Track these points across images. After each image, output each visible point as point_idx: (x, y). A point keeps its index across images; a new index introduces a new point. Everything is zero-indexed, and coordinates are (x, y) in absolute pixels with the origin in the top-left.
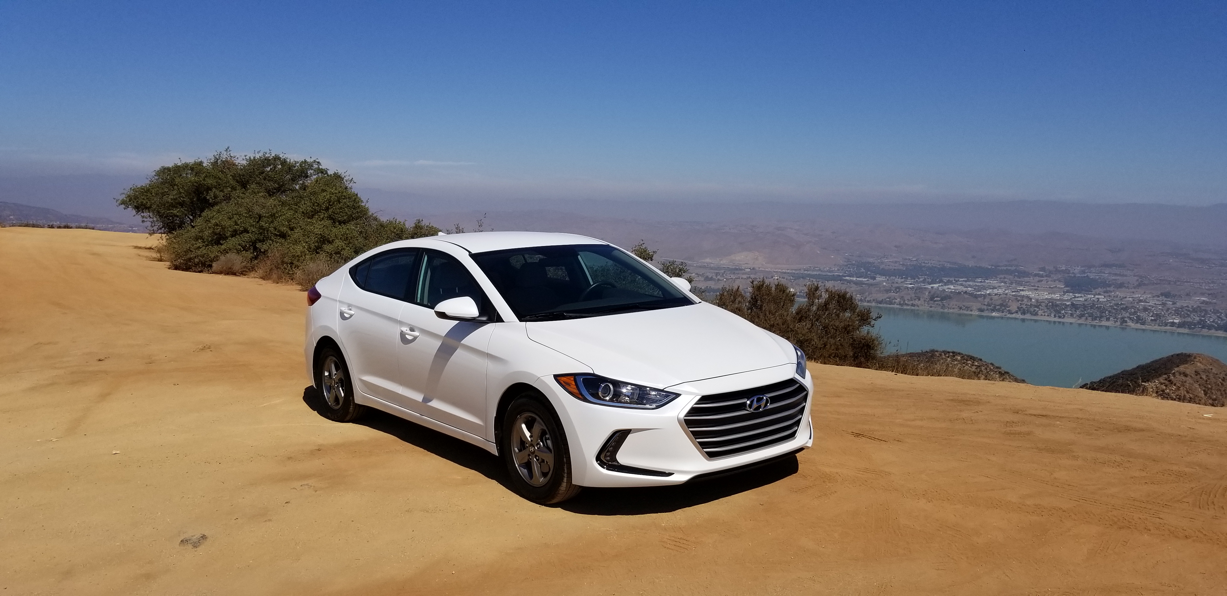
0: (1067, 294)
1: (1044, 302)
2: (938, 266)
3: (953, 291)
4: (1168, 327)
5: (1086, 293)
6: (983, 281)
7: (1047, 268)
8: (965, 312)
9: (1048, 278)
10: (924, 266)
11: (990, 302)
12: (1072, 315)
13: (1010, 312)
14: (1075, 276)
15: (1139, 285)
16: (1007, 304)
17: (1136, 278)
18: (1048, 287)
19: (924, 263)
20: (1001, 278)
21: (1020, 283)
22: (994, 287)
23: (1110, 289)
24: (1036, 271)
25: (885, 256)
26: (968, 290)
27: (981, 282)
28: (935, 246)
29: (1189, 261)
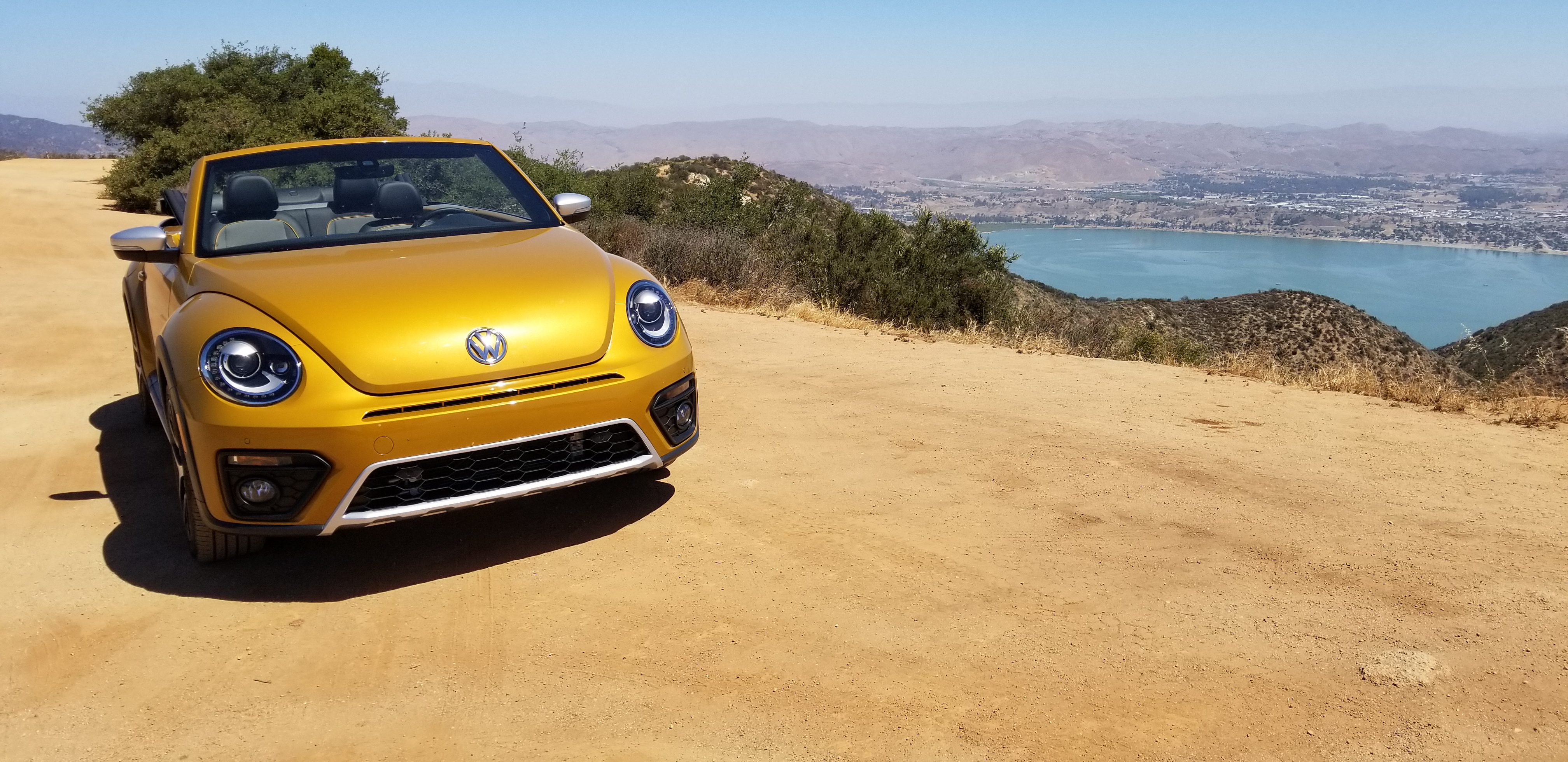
0: (1462, 211)
1: (1430, 223)
2: (1288, 178)
3: (1308, 210)
5: (1488, 209)
6: (1348, 196)
7: (1436, 177)
8: (1323, 238)
9: (1437, 190)
10: (1270, 179)
11: (1357, 223)
12: (1468, 239)
13: (1384, 237)
14: (1474, 187)
16: (1380, 227)
17: (1556, 188)
18: (1436, 202)
19: (1270, 174)
20: (1373, 192)
21: (1397, 198)
22: (1363, 205)
23: (1521, 203)
24: (1421, 181)
25: (1218, 167)
26: (1327, 209)
27: (1346, 197)
28: (1285, 150)
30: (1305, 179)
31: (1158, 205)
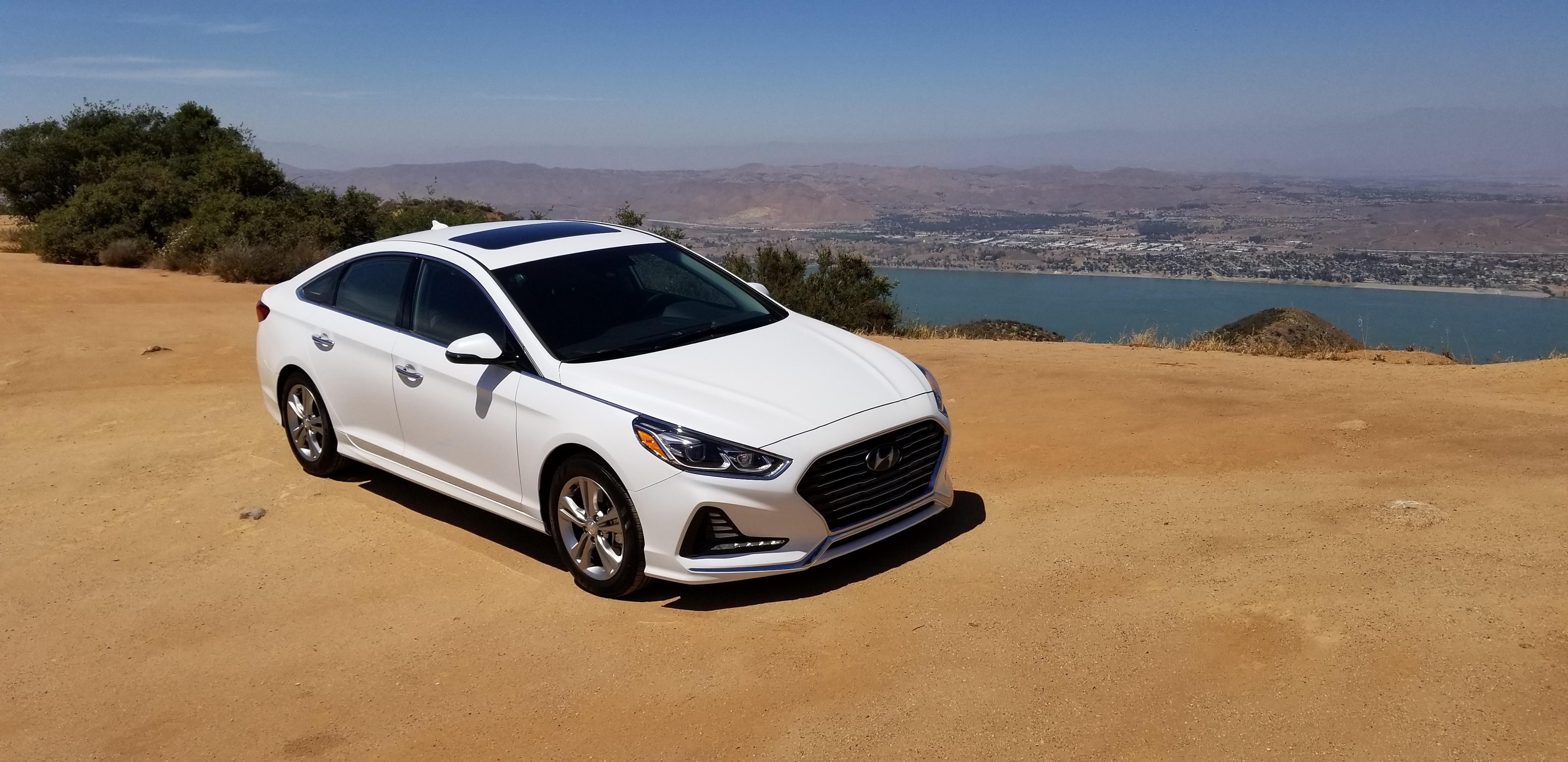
0: (1141, 244)
1: (1114, 255)
2: (989, 216)
3: (1007, 246)
4: (1259, 279)
5: (1163, 241)
6: (1042, 232)
7: (1118, 212)
8: (1022, 271)
9: (1120, 226)
10: (972, 218)
11: (1052, 257)
12: (1148, 268)
13: (1075, 269)
14: (1150, 221)
15: (1226, 228)
16: (1071, 260)
17: (1220, 221)
18: (1118, 236)
19: (972, 213)
20: (1064, 228)
21: (1085, 233)
23: (1191, 235)
24: (1105, 217)
25: (925, 207)
26: (1024, 245)
27: (1040, 233)
28: (985, 191)
29: (1281, 197)
30: (1002, 217)
31: (875, 243)
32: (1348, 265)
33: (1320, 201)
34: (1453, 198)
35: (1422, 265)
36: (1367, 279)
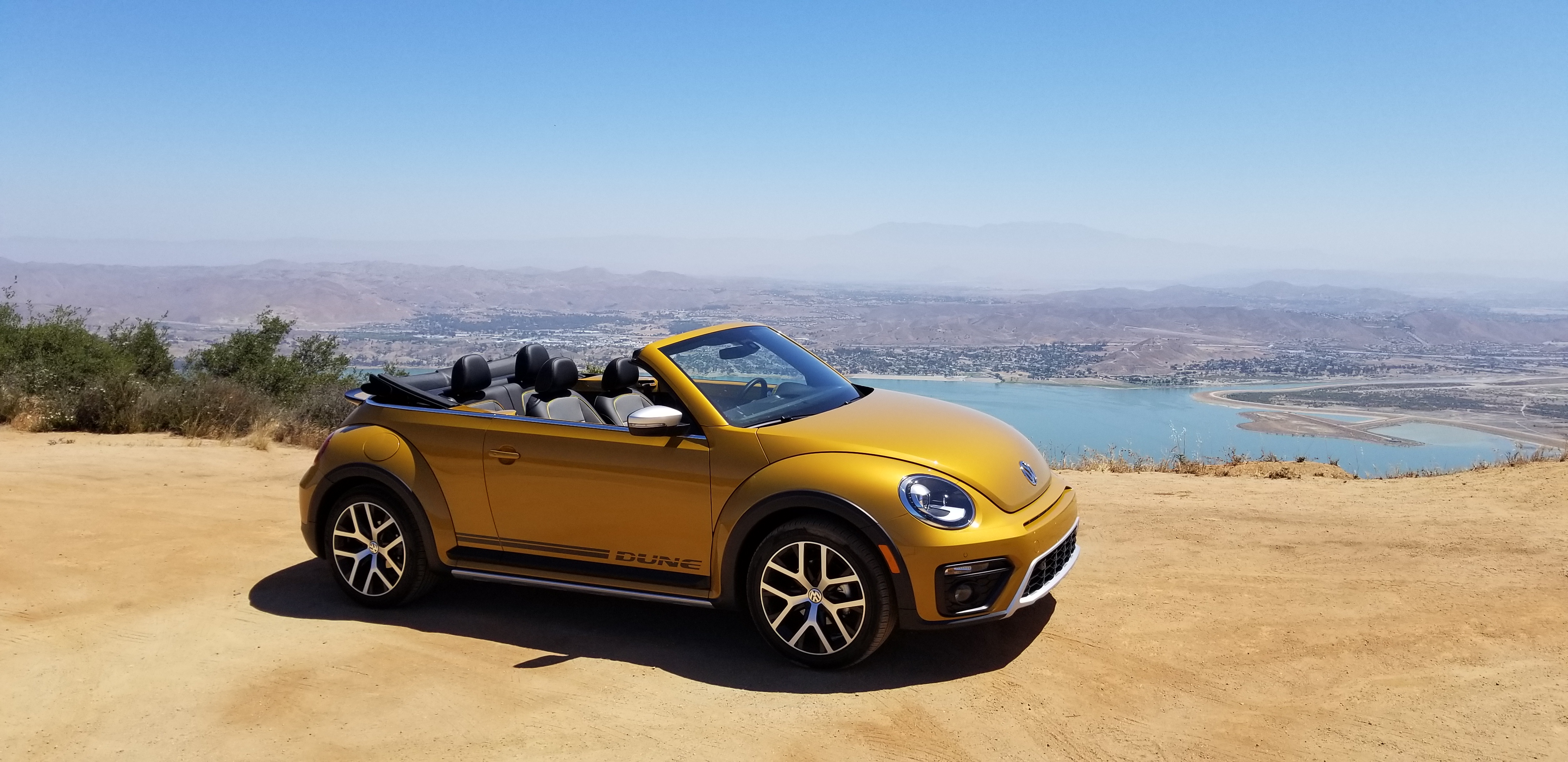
6: (582, 331)
10: (513, 317)
14: (679, 321)
20: (602, 327)
21: (622, 332)
22: (595, 339)
24: (639, 317)
25: (465, 306)
26: (566, 343)
27: (580, 333)
28: (524, 291)
29: (790, 299)
30: (543, 317)
31: (413, 343)
32: (846, 359)
33: (822, 302)
34: (925, 300)
35: (904, 357)
36: (861, 370)
